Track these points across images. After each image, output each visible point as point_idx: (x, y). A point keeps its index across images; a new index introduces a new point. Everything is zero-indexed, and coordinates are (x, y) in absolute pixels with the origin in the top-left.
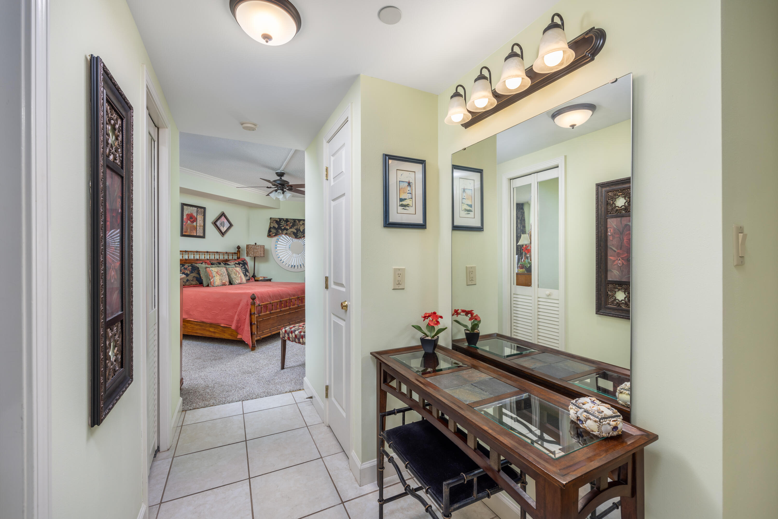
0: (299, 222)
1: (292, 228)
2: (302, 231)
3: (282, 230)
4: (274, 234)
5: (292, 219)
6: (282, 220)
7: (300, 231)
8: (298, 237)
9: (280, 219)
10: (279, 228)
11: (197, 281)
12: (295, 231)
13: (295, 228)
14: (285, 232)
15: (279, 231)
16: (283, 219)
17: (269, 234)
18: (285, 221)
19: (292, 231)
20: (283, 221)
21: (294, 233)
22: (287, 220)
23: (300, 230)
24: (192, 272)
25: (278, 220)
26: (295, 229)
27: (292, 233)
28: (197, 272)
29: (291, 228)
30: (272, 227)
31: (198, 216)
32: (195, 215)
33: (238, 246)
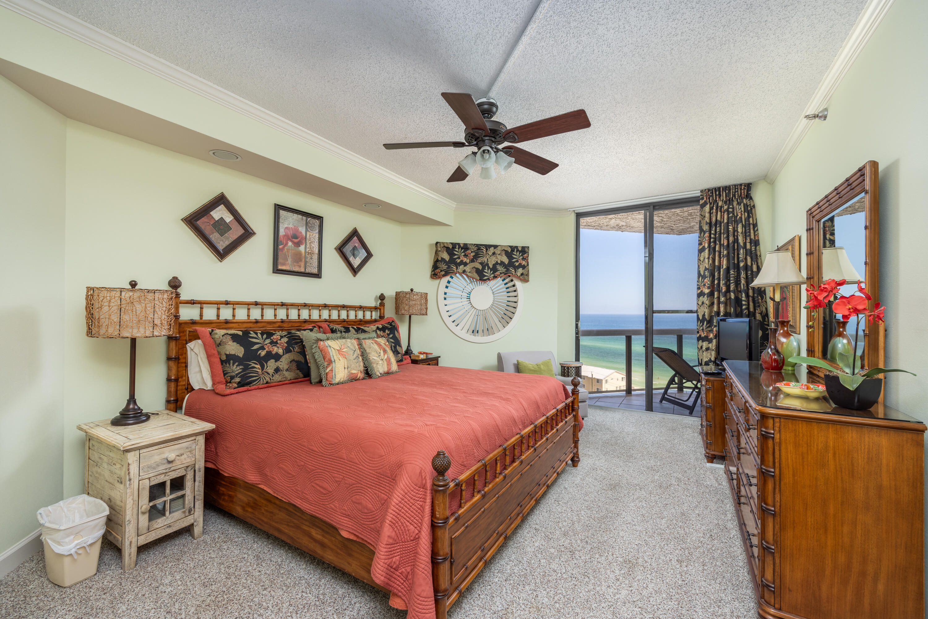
0: (487, 250)
1: (474, 262)
2: (491, 266)
3: (458, 265)
4: (443, 273)
5: (474, 244)
6: (457, 247)
7: (489, 268)
8: (485, 278)
9: (454, 245)
10: (452, 261)
11: (298, 369)
12: (480, 267)
13: (480, 260)
14: (461, 268)
15: (452, 267)
16: (459, 244)
17: (433, 273)
18: (462, 248)
19: (475, 267)
20: (459, 248)
21: (478, 271)
22: (465, 247)
23: (487, 265)
24: (287, 351)
25: (451, 247)
26: (480, 263)
27: (475, 270)
28: (299, 350)
29: (472, 261)
30: (440, 259)
31: (308, 233)
32: (302, 230)
33: (382, 294)
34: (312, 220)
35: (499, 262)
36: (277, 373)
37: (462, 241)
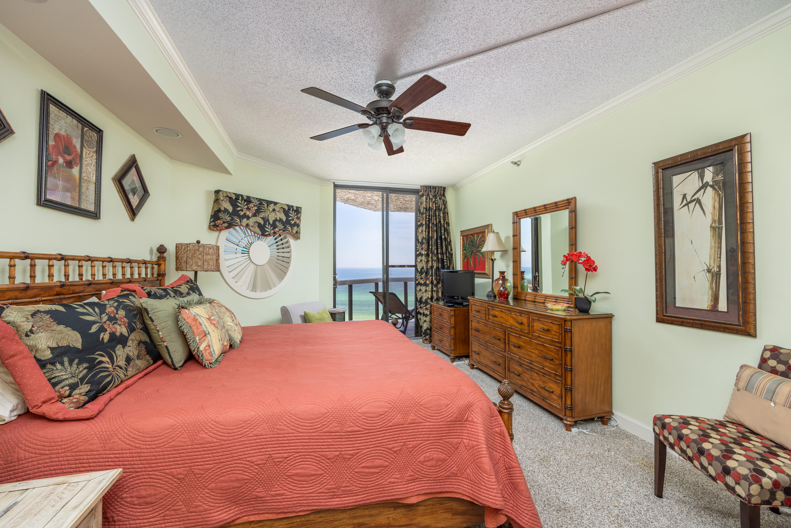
0: (268, 205)
1: (256, 216)
2: (271, 222)
3: (241, 218)
4: (226, 225)
5: (257, 199)
6: (240, 198)
7: (269, 223)
8: (267, 233)
9: (238, 196)
10: (235, 213)
11: (148, 354)
12: (262, 222)
13: (262, 215)
14: (245, 221)
15: (236, 219)
16: (242, 196)
17: (213, 224)
18: (245, 201)
19: (257, 222)
20: (242, 200)
21: (260, 226)
22: (248, 200)
23: (268, 220)
24: (131, 329)
25: (234, 197)
26: (262, 218)
27: (257, 224)
28: (141, 326)
29: (254, 215)
30: (222, 209)
31: (84, 150)
32: (77, 143)
33: (162, 246)
34: (90, 131)
35: (278, 219)
36: (129, 364)
37: (245, 193)
